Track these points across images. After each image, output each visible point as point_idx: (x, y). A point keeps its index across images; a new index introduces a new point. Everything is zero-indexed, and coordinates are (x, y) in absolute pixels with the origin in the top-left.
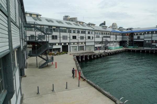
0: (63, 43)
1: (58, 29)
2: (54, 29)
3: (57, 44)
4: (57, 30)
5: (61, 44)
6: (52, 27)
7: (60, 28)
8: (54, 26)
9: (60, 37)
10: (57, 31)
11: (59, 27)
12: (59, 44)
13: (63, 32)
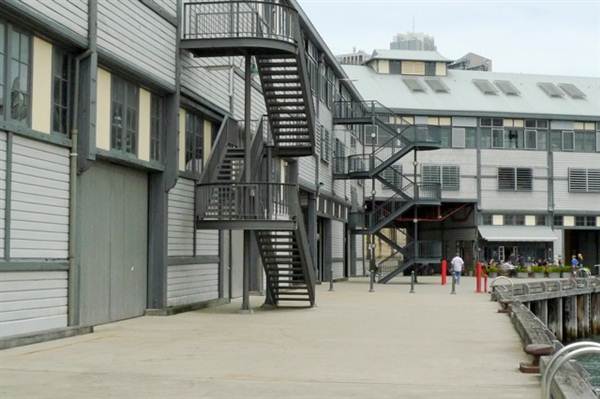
0: (569, 214)
1: (535, 129)
2: (513, 135)
3: (530, 221)
4: (532, 136)
5: (557, 220)
6: (498, 120)
7: (554, 126)
8: (514, 117)
9: (551, 180)
10: (532, 145)
11: (543, 121)
12: (541, 219)
13: (569, 148)
